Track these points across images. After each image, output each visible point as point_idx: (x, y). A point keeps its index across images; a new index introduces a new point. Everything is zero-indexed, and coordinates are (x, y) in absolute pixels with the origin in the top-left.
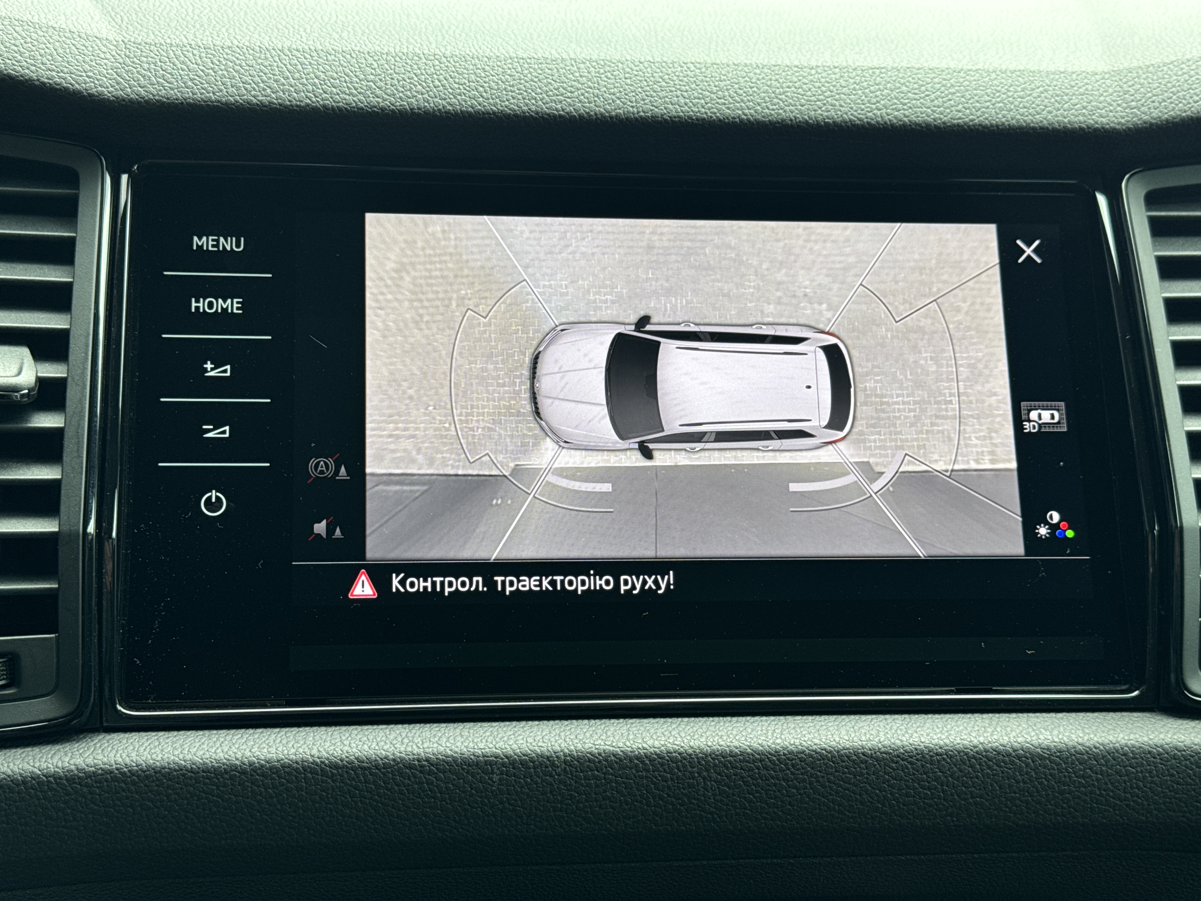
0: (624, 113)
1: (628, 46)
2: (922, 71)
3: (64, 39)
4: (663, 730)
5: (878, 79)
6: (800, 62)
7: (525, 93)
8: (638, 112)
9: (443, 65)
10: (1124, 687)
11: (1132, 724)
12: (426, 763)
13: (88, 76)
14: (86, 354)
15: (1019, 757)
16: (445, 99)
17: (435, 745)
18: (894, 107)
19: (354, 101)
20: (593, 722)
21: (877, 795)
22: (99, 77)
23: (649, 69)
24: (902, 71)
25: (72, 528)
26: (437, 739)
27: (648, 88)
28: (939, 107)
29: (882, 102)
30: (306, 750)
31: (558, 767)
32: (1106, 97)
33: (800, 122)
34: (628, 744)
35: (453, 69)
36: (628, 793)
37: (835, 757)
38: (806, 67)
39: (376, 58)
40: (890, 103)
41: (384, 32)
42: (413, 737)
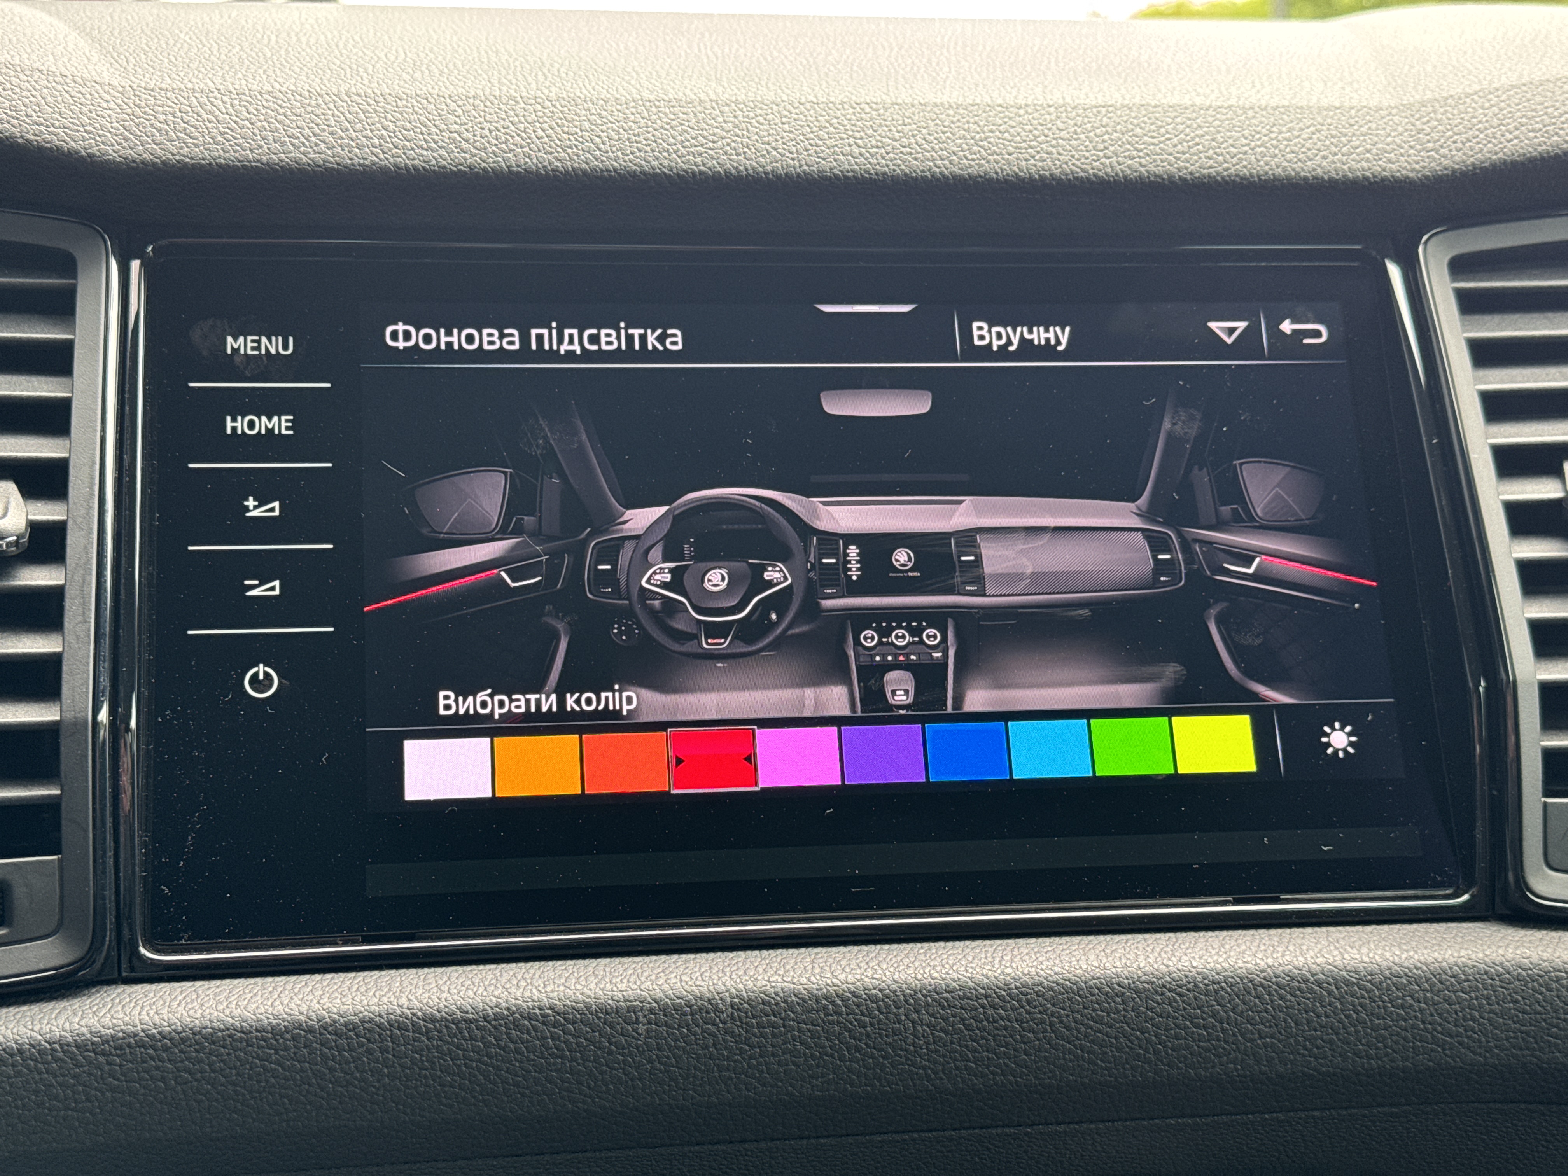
0: (782, 167)
1: (783, 85)
2: (1160, 109)
3: (54, 84)
4: (858, 961)
5: (1105, 119)
6: (1004, 100)
7: (654, 144)
8: (801, 166)
9: (547, 111)
10: (1449, 892)
11: (1462, 937)
12: (549, 1012)
13: (86, 131)
14: (91, 488)
15: (1319, 984)
16: (551, 153)
17: (562, 988)
18: (1127, 154)
19: (434, 157)
20: (765, 953)
21: (1137, 1038)
22: (101, 132)
23: (812, 112)
24: (1134, 109)
25: (78, 715)
26: (563, 981)
27: (812, 136)
28: (1184, 153)
29: (1112, 148)
30: (392, 999)
31: (723, 1013)
32: (1394, 137)
33: (1008, 175)
34: (813, 979)
35: (560, 115)
36: (815, 1044)
37: (1082, 989)
38: (1012, 106)
39: (460, 103)
40: (1122, 150)
41: (468, 72)
42: (532, 978)
